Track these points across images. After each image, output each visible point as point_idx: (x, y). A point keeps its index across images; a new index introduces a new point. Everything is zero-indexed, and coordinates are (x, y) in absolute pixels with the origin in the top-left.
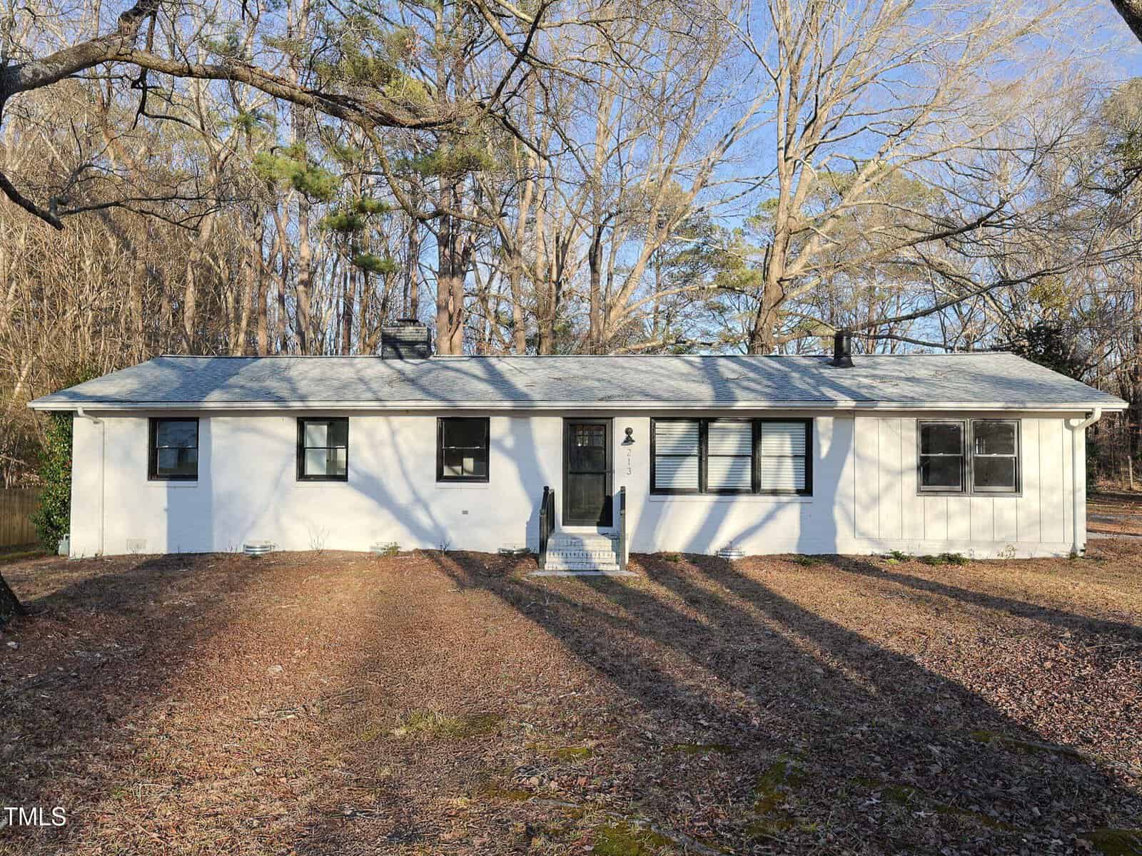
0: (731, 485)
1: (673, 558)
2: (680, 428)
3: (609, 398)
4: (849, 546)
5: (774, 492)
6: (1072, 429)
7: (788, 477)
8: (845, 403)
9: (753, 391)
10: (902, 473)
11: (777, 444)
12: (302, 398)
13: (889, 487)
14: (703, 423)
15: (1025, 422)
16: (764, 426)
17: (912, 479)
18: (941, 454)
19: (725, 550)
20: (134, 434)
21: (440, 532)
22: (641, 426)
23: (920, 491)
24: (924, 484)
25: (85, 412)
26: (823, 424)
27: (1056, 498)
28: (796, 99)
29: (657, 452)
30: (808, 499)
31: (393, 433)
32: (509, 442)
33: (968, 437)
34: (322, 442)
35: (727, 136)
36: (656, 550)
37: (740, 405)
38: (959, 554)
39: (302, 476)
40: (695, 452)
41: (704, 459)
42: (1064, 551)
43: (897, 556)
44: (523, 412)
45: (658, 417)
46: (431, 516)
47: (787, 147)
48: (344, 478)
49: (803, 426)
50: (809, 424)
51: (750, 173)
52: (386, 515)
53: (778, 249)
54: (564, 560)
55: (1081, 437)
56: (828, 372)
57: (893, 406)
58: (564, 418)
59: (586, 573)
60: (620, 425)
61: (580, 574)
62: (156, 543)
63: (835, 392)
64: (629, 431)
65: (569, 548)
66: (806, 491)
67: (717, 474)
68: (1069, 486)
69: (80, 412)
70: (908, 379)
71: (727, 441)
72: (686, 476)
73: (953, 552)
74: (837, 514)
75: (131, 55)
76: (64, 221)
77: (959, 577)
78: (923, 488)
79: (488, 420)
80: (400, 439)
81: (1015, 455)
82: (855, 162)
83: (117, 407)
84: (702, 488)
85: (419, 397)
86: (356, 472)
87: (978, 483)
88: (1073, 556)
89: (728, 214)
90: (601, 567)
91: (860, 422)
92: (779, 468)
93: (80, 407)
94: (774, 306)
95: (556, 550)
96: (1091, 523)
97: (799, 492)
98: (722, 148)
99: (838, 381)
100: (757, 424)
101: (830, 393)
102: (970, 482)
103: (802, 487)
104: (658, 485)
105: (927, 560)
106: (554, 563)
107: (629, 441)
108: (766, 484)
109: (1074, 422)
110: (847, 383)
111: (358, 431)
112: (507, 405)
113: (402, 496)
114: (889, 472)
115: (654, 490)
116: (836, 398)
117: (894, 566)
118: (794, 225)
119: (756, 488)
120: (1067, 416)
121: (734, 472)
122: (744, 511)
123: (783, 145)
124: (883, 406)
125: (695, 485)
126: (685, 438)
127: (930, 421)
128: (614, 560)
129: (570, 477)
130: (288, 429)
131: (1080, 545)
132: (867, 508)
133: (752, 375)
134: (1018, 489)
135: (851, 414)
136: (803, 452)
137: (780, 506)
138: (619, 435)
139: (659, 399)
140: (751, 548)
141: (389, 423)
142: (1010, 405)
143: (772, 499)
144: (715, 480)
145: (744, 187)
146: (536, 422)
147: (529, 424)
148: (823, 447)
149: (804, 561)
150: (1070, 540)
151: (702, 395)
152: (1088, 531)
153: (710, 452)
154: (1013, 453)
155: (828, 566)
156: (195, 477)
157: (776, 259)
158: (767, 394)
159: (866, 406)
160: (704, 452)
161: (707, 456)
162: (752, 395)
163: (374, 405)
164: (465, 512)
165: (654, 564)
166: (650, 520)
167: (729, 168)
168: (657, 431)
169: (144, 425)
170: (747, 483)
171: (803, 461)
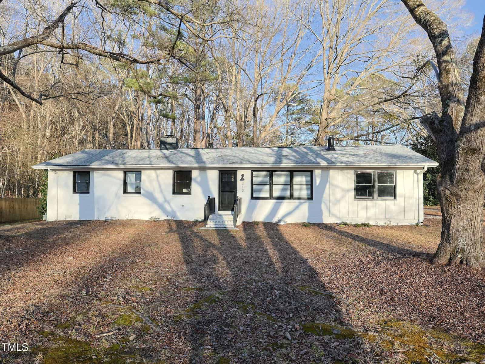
0: (282, 196)
1: (257, 223)
2: (263, 174)
3: (234, 163)
4: (328, 220)
5: (299, 199)
6: (418, 174)
7: (305, 194)
8: (324, 164)
9: (291, 160)
10: (348, 191)
11: (300, 180)
12: (124, 164)
13: (343, 197)
14: (271, 172)
15: (398, 171)
16: (294, 173)
17: (353, 193)
18: (364, 184)
19: (279, 221)
20: (68, 177)
21: (174, 213)
22: (247, 174)
23: (355, 199)
24: (357, 196)
25: (50, 169)
26: (317, 172)
27: (411, 201)
29: (254, 183)
30: (311, 201)
31: (157, 176)
32: (199, 179)
33: (375, 177)
34: (133, 180)
35: (309, 64)
36: (253, 221)
37: (283, 165)
38: (369, 223)
39: (125, 192)
40: (268, 183)
41: (271, 186)
42: (414, 222)
43: (345, 224)
44: (203, 169)
45: (253, 170)
46: (171, 207)
47: (329, 68)
48: (140, 193)
49: (309, 173)
50: (312, 172)
51: (318, 78)
52: (155, 207)
53: (325, 107)
54: (214, 224)
55: (421, 177)
56: (324, 153)
57: (343, 165)
58: (219, 171)
59: (220, 228)
60: (239, 173)
61: (218, 228)
62: (76, 217)
63: (322, 160)
64: (243, 176)
65: (217, 219)
66: (311, 198)
67: (277, 191)
68: (416, 196)
69: (49, 169)
70: (354, 155)
71: (280, 179)
72: (265, 192)
74: (323, 207)
75: (42, 42)
76: (43, 102)
78: (357, 197)
79: (191, 171)
80: (160, 178)
81: (394, 185)
82: (357, 73)
83: (60, 167)
84: (271, 197)
85: (165, 163)
86: (144, 190)
87: (379, 195)
88: (417, 225)
90: (227, 226)
91: (331, 172)
92: (301, 189)
93: (49, 168)
94: (324, 129)
95: (213, 219)
96: (425, 210)
97: (308, 199)
98: (307, 69)
99: (325, 156)
100: (292, 173)
101: (319, 160)
102: (375, 194)
103: (310, 197)
104: (254, 196)
105: (356, 226)
106: (211, 224)
107: (242, 179)
108: (296, 195)
109: (418, 171)
110: (328, 157)
111: (145, 175)
112: (196, 166)
113: (160, 199)
114: (343, 190)
115: (252, 197)
116: (320, 162)
117: (342, 228)
118: (332, 97)
119: (291, 197)
120: (415, 169)
121: (283, 191)
122: (286, 206)
123: (326, 67)
124: (338, 165)
125: (268, 196)
126: (265, 178)
127: (360, 171)
128: (233, 224)
129: (221, 193)
130: (120, 175)
131: (421, 220)
132: (335, 204)
133: (294, 154)
134: (395, 198)
135: (327, 168)
136: (310, 183)
137: (301, 204)
138: (239, 177)
139: (252, 163)
140: (289, 220)
141: (156, 173)
142: (389, 164)
143: (297, 202)
144: (276, 194)
145: (317, 84)
146: (209, 172)
147: (206, 173)
148: (317, 181)
149: (306, 225)
150: (417, 218)
151: (270, 161)
152: (425, 214)
153: (274, 183)
154: (393, 183)
155: (315, 227)
156: (88, 193)
157: (324, 111)
158: (295, 161)
159: (331, 166)
160: (271, 184)
161: (272, 185)
162: (290, 161)
163: (149, 166)
164: (183, 206)
165: (248, 226)
166: (251, 209)
167: (311, 77)
168: (254, 175)
169: (72, 174)
170: (288, 195)
171: (310, 186)
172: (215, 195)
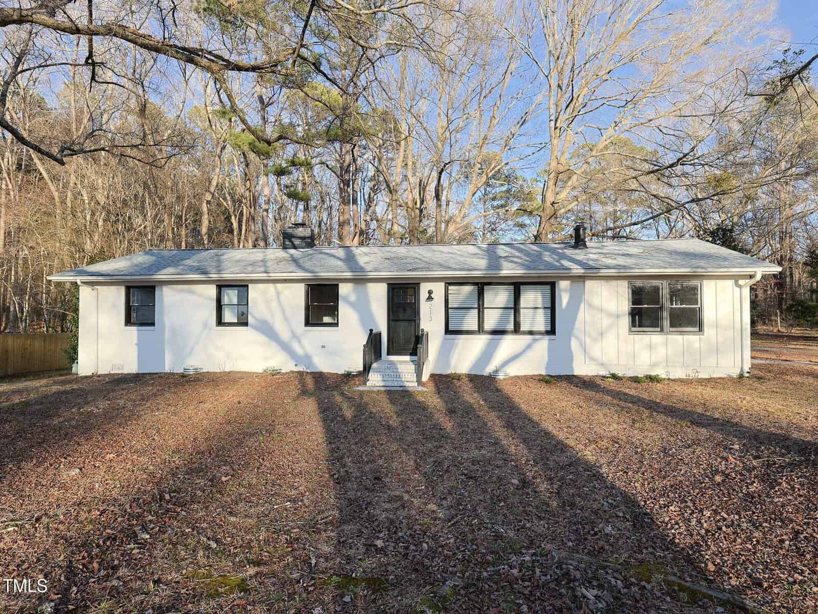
0: (501, 328)
1: (458, 377)
2: (467, 289)
3: (415, 270)
4: (582, 368)
5: (531, 333)
6: (740, 287)
7: (540, 322)
8: (578, 270)
9: (515, 263)
10: (618, 316)
11: (532, 298)
12: (219, 272)
13: (609, 327)
14: (481, 286)
15: (705, 282)
16: (522, 287)
17: (626, 321)
18: (646, 306)
19: (496, 371)
20: (116, 296)
21: (307, 359)
22: (438, 289)
23: (630, 331)
24: (633, 327)
25: (82, 282)
26: (563, 285)
27: (730, 333)
28: (562, 90)
29: (450, 306)
30: (552, 337)
31: (278, 294)
32: (353, 298)
33: (665, 292)
34: (235, 301)
35: (522, 118)
36: (449, 372)
37: (505, 272)
38: (658, 375)
39: (220, 322)
40: (476, 306)
41: (481, 310)
42: (735, 373)
43: (614, 376)
44: (360, 280)
45: (450, 282)
46: (303, 347)
47: (556, 121)
48: (246, 324)
49: (548, 287)
50: (553, 285)
51: (538, 141)
52: (274, 347)
53: (551, 183)
54: (381, 379)
55: (746, 292)
56: (569, 252)
57: (612, 272)
58: (388, 284)
59: (392, 389)
60: (424, 288)
61: (388, 388)
62: (131, 366)
63: (571, 264)
64: (430, 292)
65: (386, 371)
66: (552, 331)
67: (491, 320)
68: (738, 325)
69: (79, 283)
70: (623, 255)
71: (498, 298)
72: (471, 322)
73: (653, 374)
74: (574, 344)
76: (65, 159)
77: (657, 392)
78: (633, 329)
79: (337, 285)
80: (282, 297)
81: (699, 306)
82: (600, 130)
83: (101, 279)
84: (480, 330)
85: (291, 271)
86: (254, 319)
87: (672, 325)
88: (741, 376)
89: (525, 167)
90: (407, 384)
91: (589, 284)
92: (534, 318)
93: (79, 280)
94: (549, 219)
95: (378, 371)
96: (754, 353)
97: (548, 333)
98: (519, 125)
99: (573, 256)
100: (517, 286)
101: (566, 263)
102: (666, 323)
103: (549, 328)
104: (451, 328)
105: (636, 380)
106: (375, 380)
107: (430, 298)
108: (524, 327)
109: (741, 282)
110: (580, 258)
111: (254, 292)
112: (348, 275)
113: (285, 335)
114: (610, 315)
115: (448, 331)
116: (571, 267)
117: (612, 384)
118: (561, 169)
119: (517, 330)
120: (736, 278)
121: (503, 319)
122: (509, 344)
123: (553, 118)
124: (604, 272)
125: (476, 328)
126: (469, 296)
127: (639, 283)
128: (415, 379)
129: (392, 323)
130: (211, 291)
131: (747, 367)
132: (595, 340)
133: (517, 254)
134: (701, 329)
135: (582, 278)
136: (549, 305)
137: (535, 340)
138: (423, 295)
139: (450, 268)
140: (514, 370)
141: (276, 288)
142: (695, 270)
143: (530, 337)
144: (489, 324)
145: (533, 149)
146: (371, 286)
147: (366, 288)
148: (564, 299)
149: (548, 380)
150: (738, 364)
151: (479, 266)
152: (752, 358)
153: (485, 306)
154: (697, 304)
155: (564, 384)
156: (153, 324)
157: (550, 190)
158: (523, 265)
159: (591, 273)
160: (481, 306)
161: (483, 308)
162: (514, 265)
163: (263, 276)
164: (323, 347)
165: (443, 382)
166: (445, 353)
167: (523, 139)
168: (450, 292)
169: (122, 291)
170: (511, 327)
171: (549, 311)
172: (382, 327)
